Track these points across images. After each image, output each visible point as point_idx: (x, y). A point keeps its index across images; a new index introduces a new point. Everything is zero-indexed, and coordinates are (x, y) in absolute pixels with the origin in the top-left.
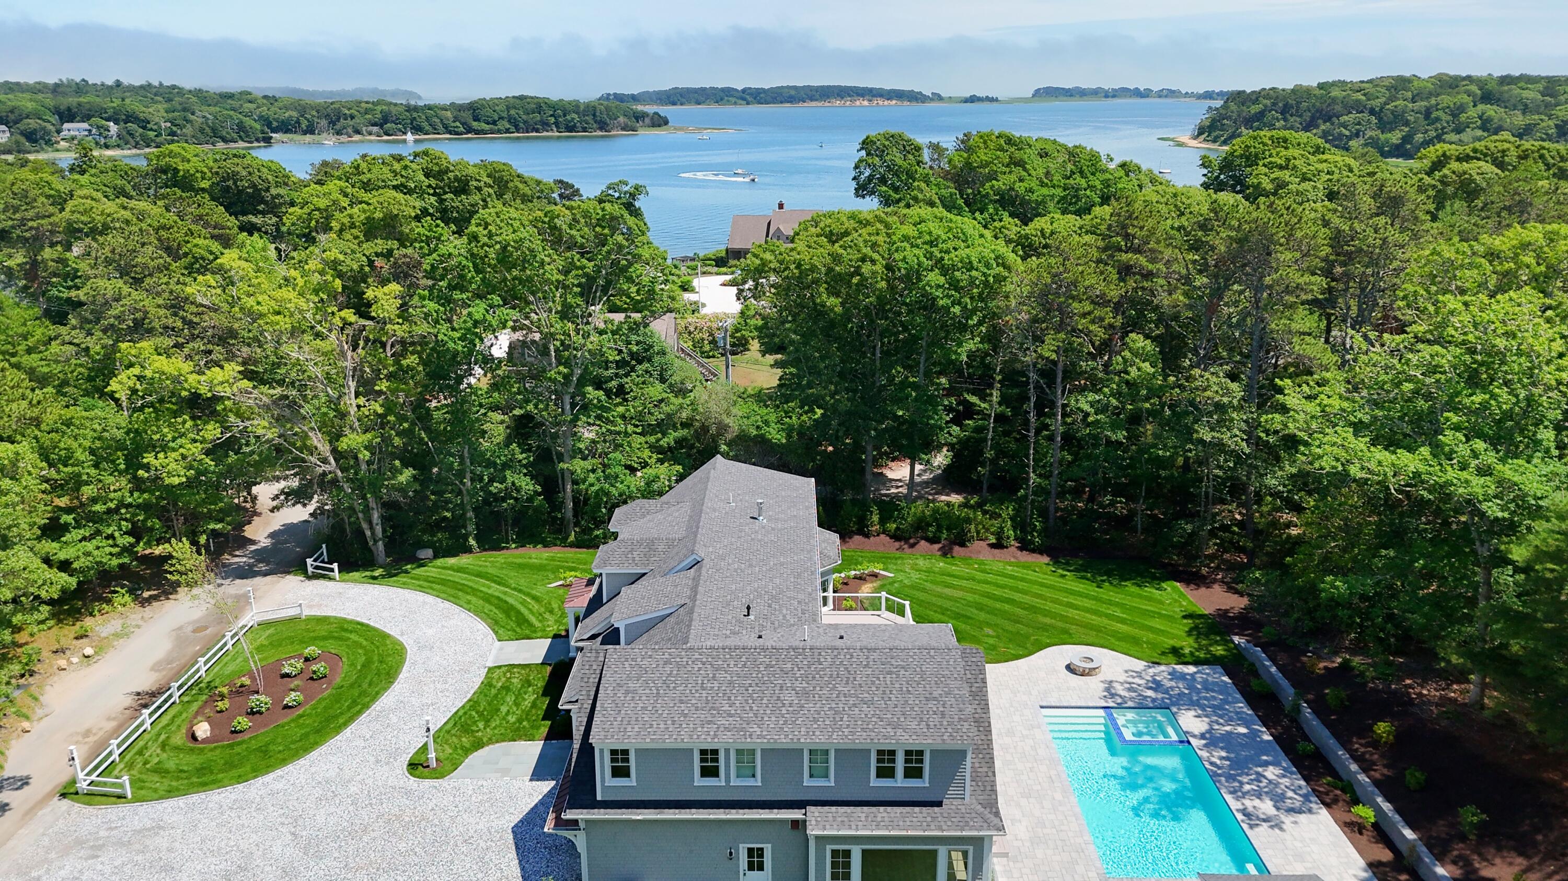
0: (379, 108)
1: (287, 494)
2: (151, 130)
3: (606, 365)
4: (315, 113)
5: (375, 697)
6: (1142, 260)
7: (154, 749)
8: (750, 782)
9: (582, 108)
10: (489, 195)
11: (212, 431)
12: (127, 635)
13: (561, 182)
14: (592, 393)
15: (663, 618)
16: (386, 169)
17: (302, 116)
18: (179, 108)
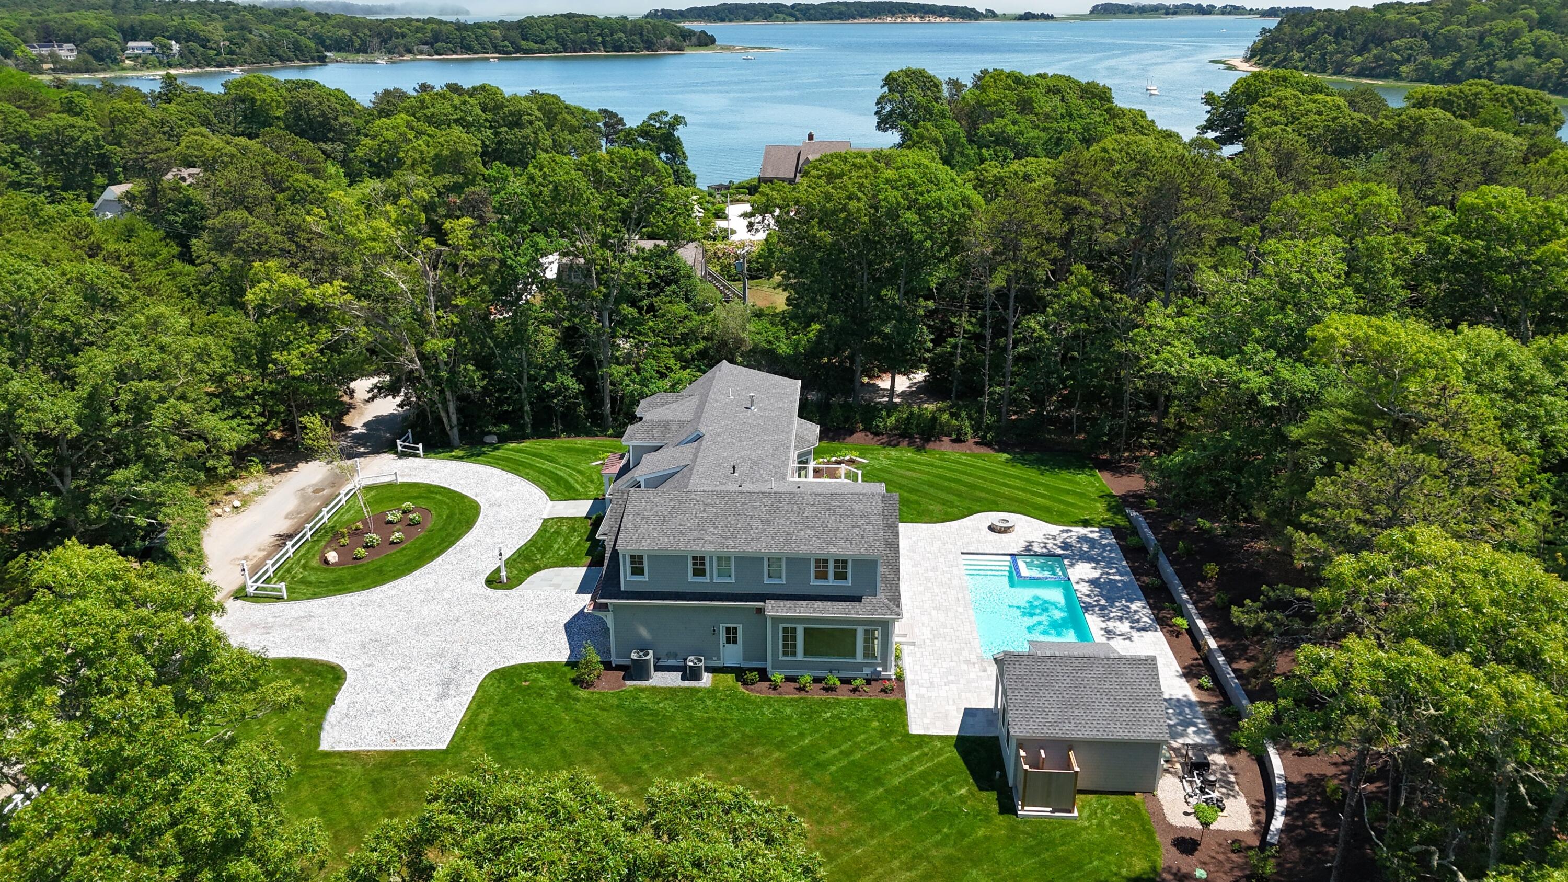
0: (429, 26)
1: (380, 388)
2: (211, 48)
3: (639, 286)
4: (367, 32)
5: (458, 538)
6: (1085, 203)
7: (297, 569)
8: (728, 580)
9: (629, 26)
10: (540, 128)
11: (325, 335)
12: (263, 493)
13: (606, 111)
14: (626, 309)
15: (672, 475)
16: (447, 104)
17: (355, 34)
18: (237, 26)
